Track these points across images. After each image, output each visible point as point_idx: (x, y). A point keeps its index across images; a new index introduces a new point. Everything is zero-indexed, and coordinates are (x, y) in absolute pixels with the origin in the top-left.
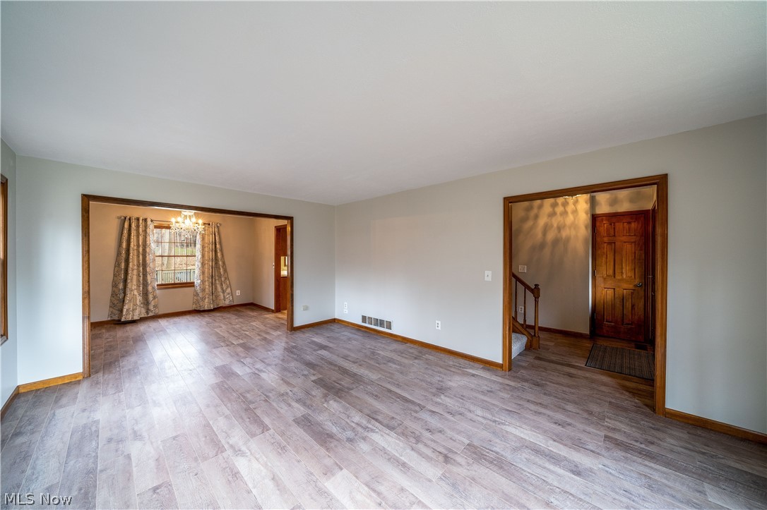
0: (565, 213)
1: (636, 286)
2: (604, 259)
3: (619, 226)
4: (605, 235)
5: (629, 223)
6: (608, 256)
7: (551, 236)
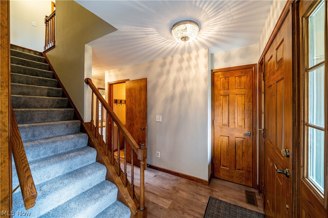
0: (189, 67)
1: (245, 135)
2: (220, 110)
3: (232, 79)
4: (222, 88)
5: (240, 77)
6: (224, 107)
7: (178, 89)
